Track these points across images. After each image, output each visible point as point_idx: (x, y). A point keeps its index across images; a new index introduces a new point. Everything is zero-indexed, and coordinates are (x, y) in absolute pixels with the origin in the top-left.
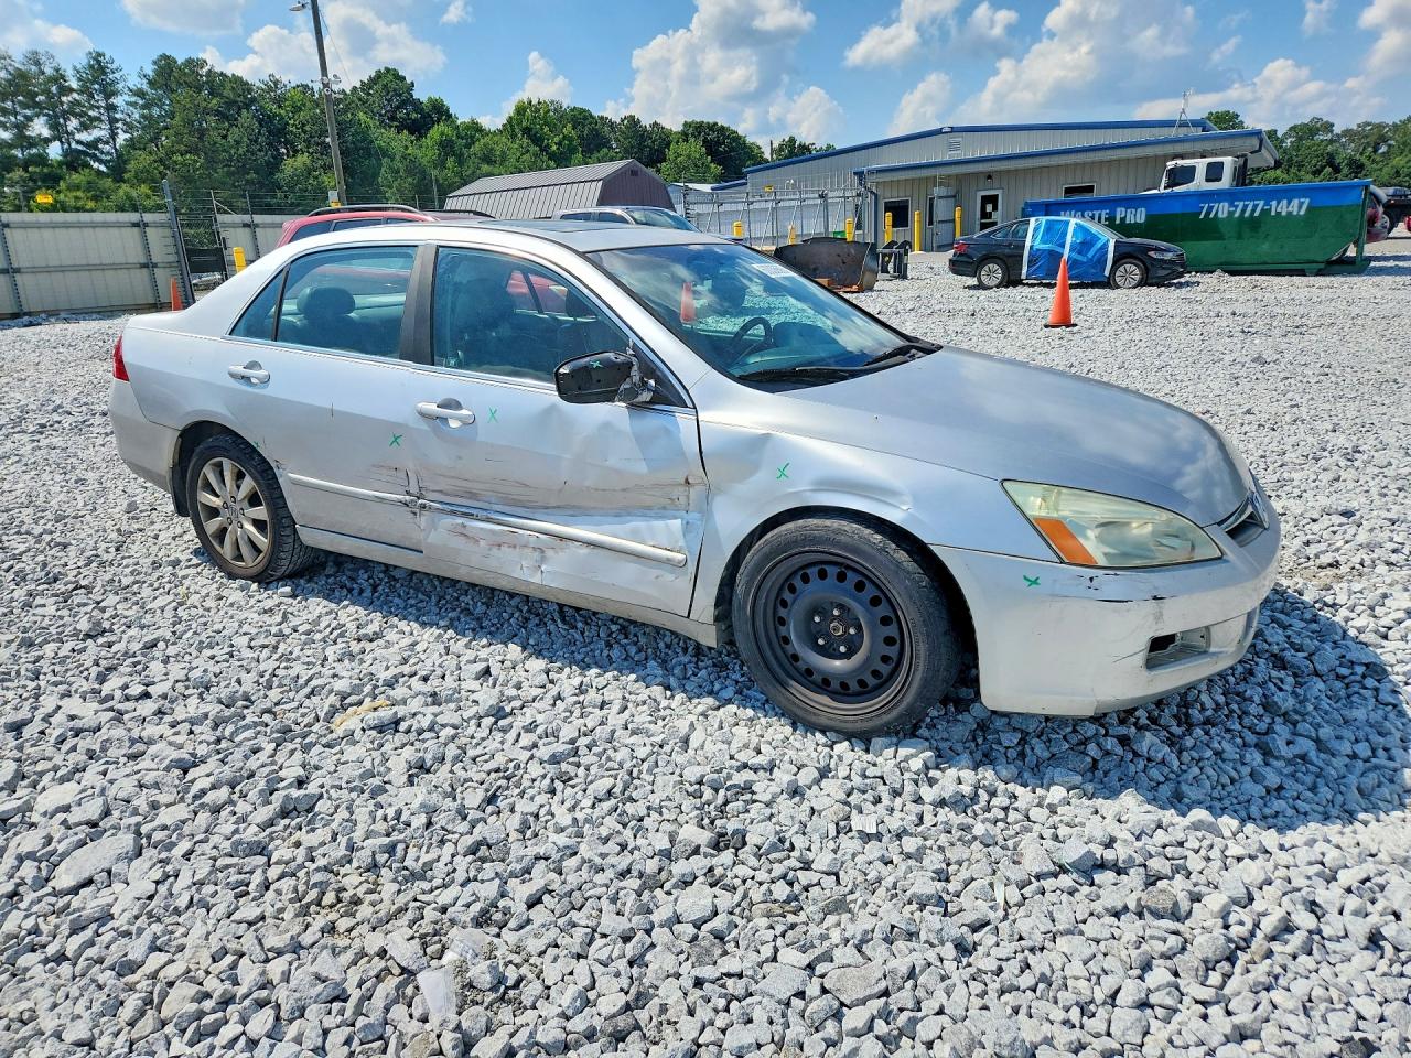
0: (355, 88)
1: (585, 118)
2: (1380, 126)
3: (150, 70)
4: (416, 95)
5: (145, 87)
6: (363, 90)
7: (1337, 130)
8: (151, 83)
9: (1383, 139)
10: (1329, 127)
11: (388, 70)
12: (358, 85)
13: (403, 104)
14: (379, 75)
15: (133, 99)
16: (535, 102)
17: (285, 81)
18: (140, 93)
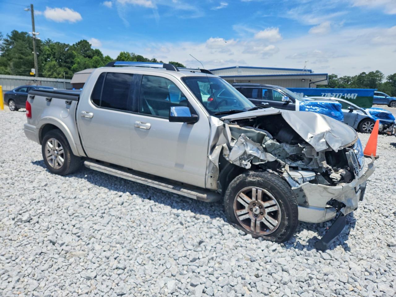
0: (74, 45)
1: (141, 58)
2: (349, 77)
3: (10, 34)
4: (92, 48)
5: (9, 39)
6: (76, 45)
7: (339, 77)
8: (11, 38)
9: (350, 80)
10: (336, 76)
11: (84, 40)
12: (75, 44)
13: (88, 50)
14: (81, 41)
15: (5, 42)
16: (126, 52)
17: (52, 41)
18: (7, 41)
